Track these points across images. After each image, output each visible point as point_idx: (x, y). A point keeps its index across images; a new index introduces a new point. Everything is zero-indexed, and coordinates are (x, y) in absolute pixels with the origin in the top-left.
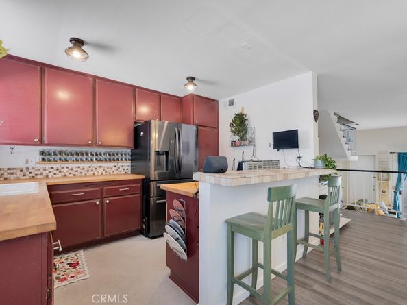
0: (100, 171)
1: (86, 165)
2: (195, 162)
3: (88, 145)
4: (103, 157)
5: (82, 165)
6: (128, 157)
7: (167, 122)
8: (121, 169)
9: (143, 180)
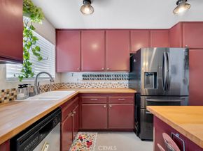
0: (110, 86)
1: (103, 82)
2: (184, 81)
3: (103, 71)
4: (112, 78)
5: (101, 82)
6: (127, 77)
7: (155, 49)
8: (123, 85)
9: (135, 94)
